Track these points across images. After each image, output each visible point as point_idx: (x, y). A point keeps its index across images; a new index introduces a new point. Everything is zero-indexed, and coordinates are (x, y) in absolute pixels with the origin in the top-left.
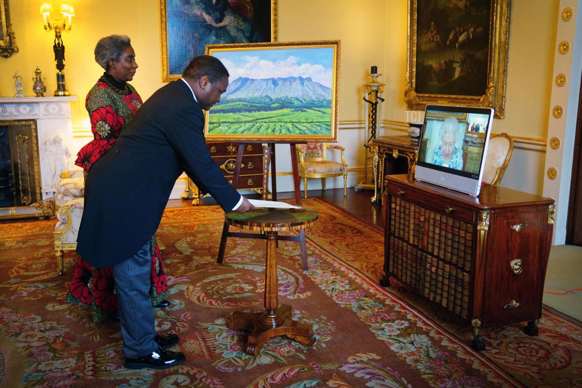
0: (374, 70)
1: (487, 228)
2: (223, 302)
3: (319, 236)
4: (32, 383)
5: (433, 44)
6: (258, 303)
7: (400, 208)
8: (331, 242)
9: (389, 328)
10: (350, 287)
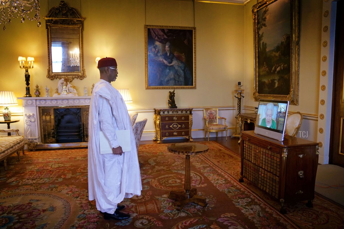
0: (239, 83)
1: (286, 156)
2: (166, 187)
3: (213, 158)
4: (81, 219)
5: (265, 72)
6: (182, 188)
7: (248, 146)
8: (218, 161)
9: (241, 202)
10: (225, 182)
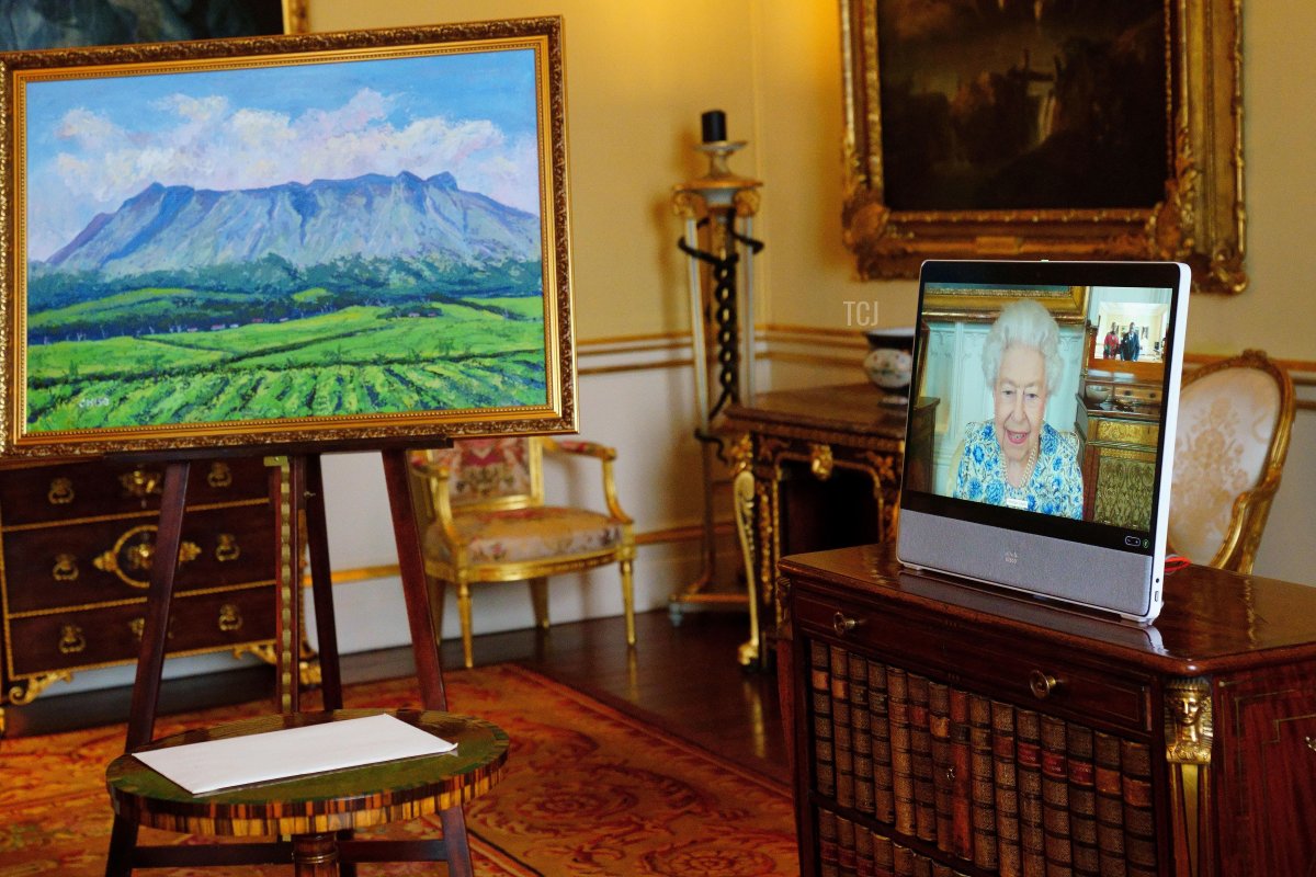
0: (714, 126)
1: (1205, 755)
3: (530, 829)
7: (847, 690)
8: (580, 851)
